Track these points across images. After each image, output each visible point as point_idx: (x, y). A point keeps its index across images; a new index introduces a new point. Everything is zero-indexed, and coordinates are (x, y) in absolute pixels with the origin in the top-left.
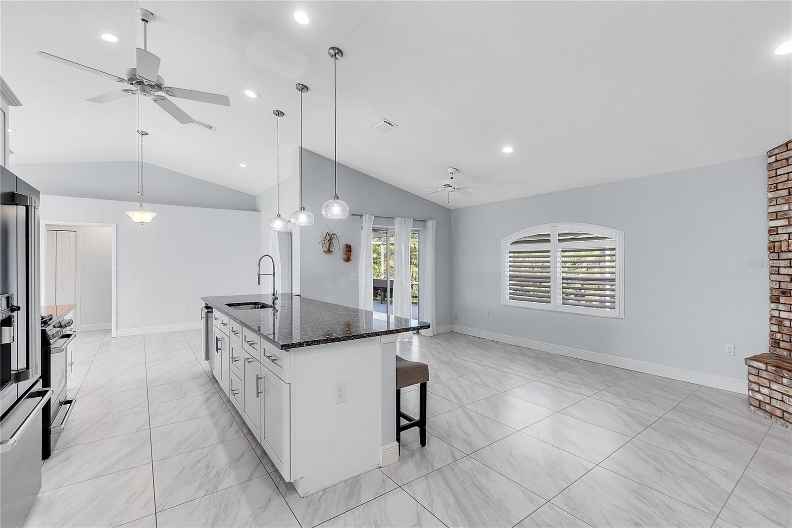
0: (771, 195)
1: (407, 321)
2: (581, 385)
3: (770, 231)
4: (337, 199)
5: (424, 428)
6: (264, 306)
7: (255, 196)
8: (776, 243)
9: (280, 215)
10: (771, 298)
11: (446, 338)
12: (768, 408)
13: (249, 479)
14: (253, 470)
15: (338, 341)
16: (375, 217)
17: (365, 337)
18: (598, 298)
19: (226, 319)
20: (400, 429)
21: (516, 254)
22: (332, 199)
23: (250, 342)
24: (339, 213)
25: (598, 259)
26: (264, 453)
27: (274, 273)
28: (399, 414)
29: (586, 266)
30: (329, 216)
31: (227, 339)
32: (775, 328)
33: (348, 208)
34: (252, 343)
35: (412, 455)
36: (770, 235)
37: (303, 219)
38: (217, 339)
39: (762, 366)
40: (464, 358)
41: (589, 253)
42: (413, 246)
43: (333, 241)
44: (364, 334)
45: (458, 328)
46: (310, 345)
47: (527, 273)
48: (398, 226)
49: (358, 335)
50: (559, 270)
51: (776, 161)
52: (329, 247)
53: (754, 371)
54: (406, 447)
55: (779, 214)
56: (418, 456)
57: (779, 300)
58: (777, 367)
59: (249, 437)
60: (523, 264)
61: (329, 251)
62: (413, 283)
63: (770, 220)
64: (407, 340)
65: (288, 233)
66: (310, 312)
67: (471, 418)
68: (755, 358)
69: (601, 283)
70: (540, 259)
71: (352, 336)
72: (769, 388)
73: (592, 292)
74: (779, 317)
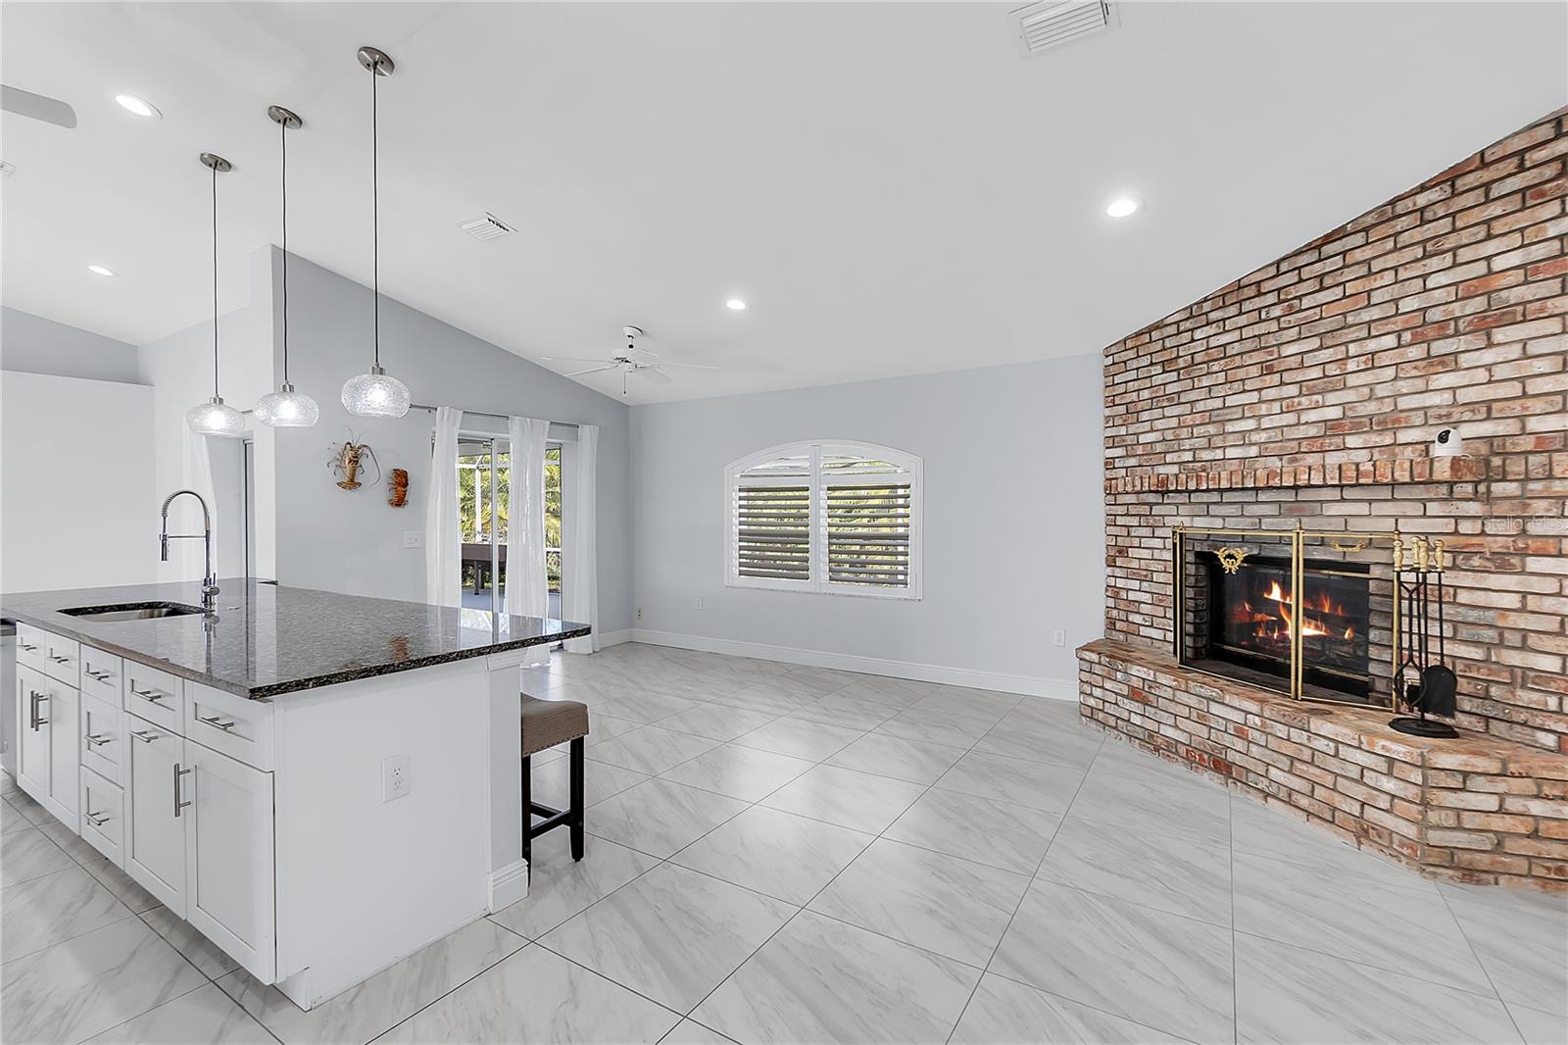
0: (1108, 412)
1: (538, 622)
2: (856, 714)
3: (1106, 464)
4: (381, 373)
5: (580, 824)
6: (176, 611)
7: (137, 347)
8: (1113, 481)
9: (221, 400)
10: (1107, 560)
11: (619, 654)
12: (1101, 716)
13: (158, 1004)
14: (168, 983)
15: (391, 672)
16: (464, 412)
17: (454, 659)
18: (886, 567)
19: (65, 646)
20: (529, 834)
21: (752, 494)
22: (368, 373)
23: (149, 692)
24: (386, 403)
25: (885, 502)
26: (199, 939)
27: (208, 532)
28: (528, 808)
29: (868, 514)
30: (361, 408)
31: (68, 695)
32: (1111, 603)
33: (406, 395)
34: (155, 695)
35: (556, 878)
36: (1107, 469)
37: (288, 411)
38: (36, 699)
39: (1094, 657)
40: (656, 688)
41: (873, 493)
42: (548, 474)
43: (363, 461)
44: (450, 654)
45: (643, 635)
46: (324, 684)
47: (770, 528)
48: (515, 433)
49: (438, 656)
50: (824, 521)
51: (1114, 364)
52: (353, 475)
53: (1086, 666)
54: (542, 868)
55: (1116, 439)
56: (567, 879)
57: (1115, 562)
58: (1111, 657)
59: (150, 916)
60: (765, 511)
61: (352, 483)
62: (549, 549)
63: (1107, 448)
64: (537, 664)
65: (239, 439)
66: (311, 618)
67: (670, 796)
68: (1087, 648)
69: (892, 542)
70: (794, 502)
71: (425, 659)
72: (1102, 687)
73: (879, 558)
74: (1115, 587)
